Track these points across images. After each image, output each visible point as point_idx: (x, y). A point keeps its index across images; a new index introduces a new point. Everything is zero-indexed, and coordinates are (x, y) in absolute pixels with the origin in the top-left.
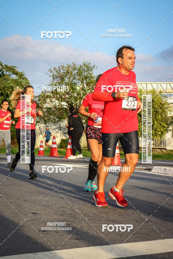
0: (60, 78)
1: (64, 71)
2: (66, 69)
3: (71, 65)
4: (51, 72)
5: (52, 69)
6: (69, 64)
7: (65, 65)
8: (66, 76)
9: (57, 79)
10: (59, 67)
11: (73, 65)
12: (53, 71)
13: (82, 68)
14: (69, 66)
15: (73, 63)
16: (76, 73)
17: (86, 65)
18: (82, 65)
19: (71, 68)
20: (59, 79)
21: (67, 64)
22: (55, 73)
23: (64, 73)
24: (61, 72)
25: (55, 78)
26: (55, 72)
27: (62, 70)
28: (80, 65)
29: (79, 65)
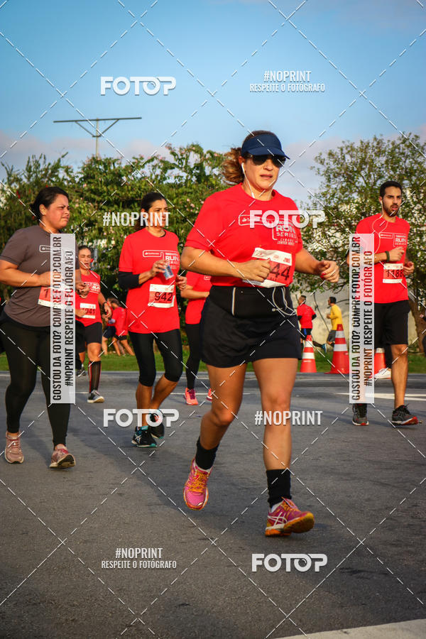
0: (343, 176)
1: (354, 159)
2: (359, 154)
3: (370, 144)
4: (322, 163)
5: (325, 156)
6: (365, 141)
7: (357, 145)
8: (358, 172)
9: (337, 179)
10: (342, 150)
11: (375, 144)
12: (326, 162)
13: (397, 150)
14: (367, 147)
15: (375, 139)
16: (383, 162)
17: (407, 143)
18: (398, 142)
19: (370, 151)
20: (343, 180)
21: (362, 142)
22: (333, 166)
23: (355, 164)
24: (347, 161)
25: (332, 176)
26: (332, 163)
27: (348, 157)
28: (393, 144)
29: (390, 143)
